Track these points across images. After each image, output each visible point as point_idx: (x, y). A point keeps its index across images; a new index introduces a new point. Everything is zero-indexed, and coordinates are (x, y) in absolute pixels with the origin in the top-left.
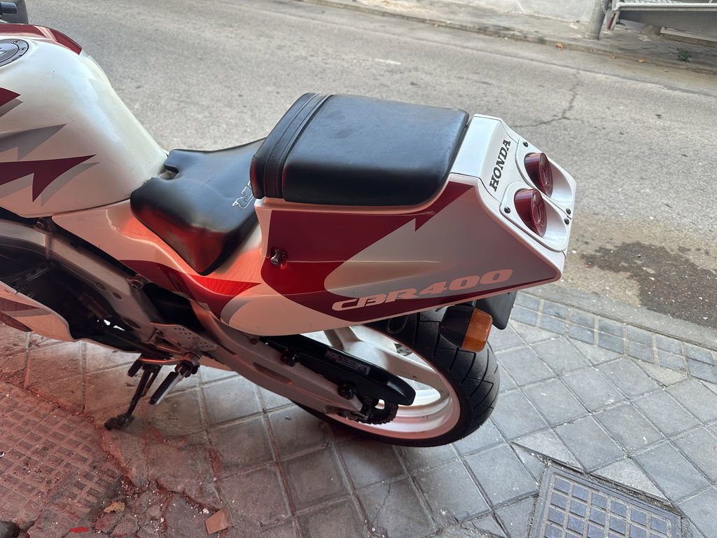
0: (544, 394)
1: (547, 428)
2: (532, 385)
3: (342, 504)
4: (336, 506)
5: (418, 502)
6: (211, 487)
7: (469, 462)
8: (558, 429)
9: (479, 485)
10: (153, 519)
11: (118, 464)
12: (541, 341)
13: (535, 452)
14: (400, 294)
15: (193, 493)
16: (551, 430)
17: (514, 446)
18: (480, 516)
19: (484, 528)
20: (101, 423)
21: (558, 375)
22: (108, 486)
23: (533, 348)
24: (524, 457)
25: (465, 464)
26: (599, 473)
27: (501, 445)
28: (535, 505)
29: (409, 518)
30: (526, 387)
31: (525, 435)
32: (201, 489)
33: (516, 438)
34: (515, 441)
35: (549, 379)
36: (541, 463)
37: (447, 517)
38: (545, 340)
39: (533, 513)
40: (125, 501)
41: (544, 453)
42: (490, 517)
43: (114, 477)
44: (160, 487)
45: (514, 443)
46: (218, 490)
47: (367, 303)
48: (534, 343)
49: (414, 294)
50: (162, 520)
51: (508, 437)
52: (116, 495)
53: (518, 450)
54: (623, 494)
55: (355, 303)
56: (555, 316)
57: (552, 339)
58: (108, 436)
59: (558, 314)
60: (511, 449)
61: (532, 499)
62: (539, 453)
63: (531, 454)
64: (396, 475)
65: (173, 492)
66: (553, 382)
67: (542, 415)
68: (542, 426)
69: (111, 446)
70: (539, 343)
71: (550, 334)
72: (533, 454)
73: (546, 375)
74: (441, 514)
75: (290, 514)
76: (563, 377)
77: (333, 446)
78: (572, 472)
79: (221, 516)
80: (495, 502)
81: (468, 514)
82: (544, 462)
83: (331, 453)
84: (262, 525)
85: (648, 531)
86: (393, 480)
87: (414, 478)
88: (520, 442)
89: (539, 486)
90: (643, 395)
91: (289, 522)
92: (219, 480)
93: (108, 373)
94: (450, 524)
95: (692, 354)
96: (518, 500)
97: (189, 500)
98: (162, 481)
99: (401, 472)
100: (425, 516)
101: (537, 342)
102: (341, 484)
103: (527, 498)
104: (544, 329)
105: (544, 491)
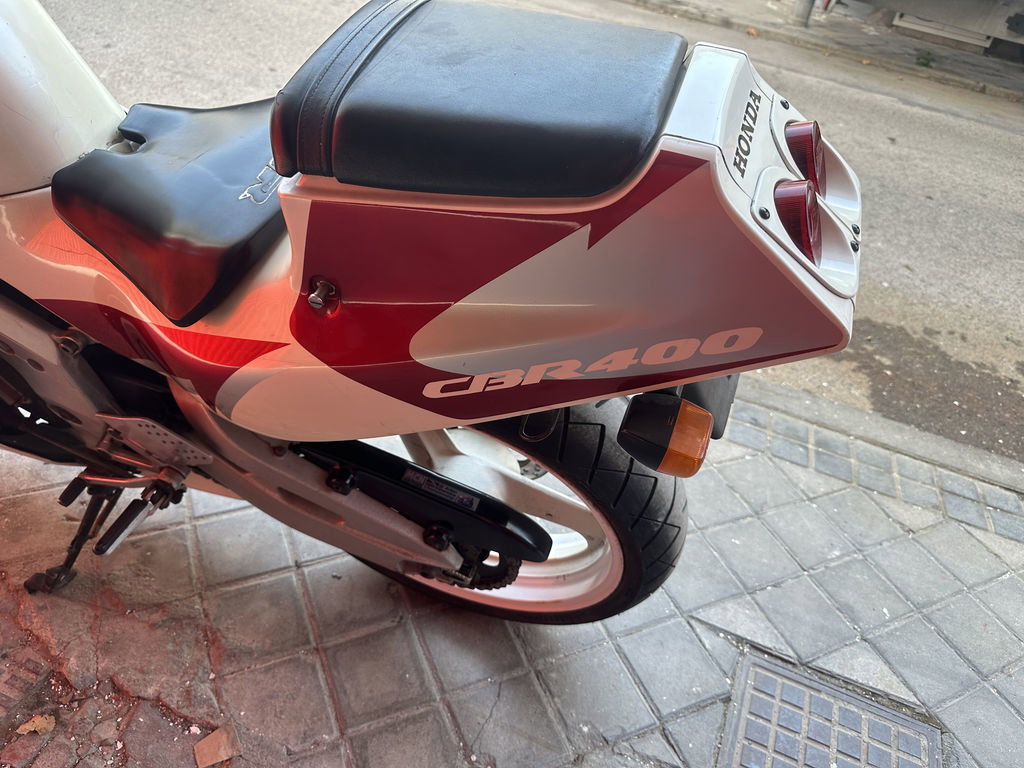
0: (737, 542)
1: (742, 594)
2: (718, 528)
3: (423, 716)
4: (413, 720)
5: (544, 713)
6: (205, 690)
7: (626, 648)
8: (760, 596)
9: (640, 683)
10: (103, 743)
11: (45, 650)
12: (731, 460)
13: (726, 633)
14: (549, 370)
15: (174, 700)
16: (748, 598)
17: (693, 622)
18: (642, 734)
19: (649, 753)
20: (18, 581)
21: (757, 513)
22: (27, 689)
23: (720, 471)
24: (709, 639)
25: (619, 650)
26: (820, 664)
27: (673, 621)
28: (725, 714)
29: (531, 738)
30: (710, 530)
31: (710, 605)
32: (188, 694)
33: (696, 609)
34: (694, 614)
35: (744, 518)
36: (734, 649)
37: (591, 736)
38: (737, 459)
39: (722, 728)
40: (56, 713)
41: (739, 633)
42: (658, 735)
43: (37, 674)
44: (118, 690)
45: (692, 617)
46: (217, 693)
47: (487, 385)
48: (720, 462)
49: (577, 371)
50: (120, 745)
51: (685, 608)
52: (40, 703)
53: (699, 629)
54: (856, 696)
55: (466, 386)
56: (751, 423)
57: (748, 458)
58: (30, 602)
60: (688, 627)
61: (720, 706)
62: (731, 634)
63: (718, 635)
64: (510, 667)
65: (139, 698)
66: (750, 523)
67: (735, 573)
68: (734, 591)
69: (35, 621)
70: (728, 463)
71: (744, 450)
72: (722, 635)
73: (739, 512)
74: (580, 730)
75: (336, 734)
76: (763, 516)
77: (409, 621)
78: (779, 662)
79: (220, 737)
80: (665, 711)
81: (623, 730)
82: (738, 647)
83: (406, 633)
84: (289, 753)
85: (894, 754)
86: (505, 677)
87: (538, 674)
88: (702, 615)
89: (732, 685)
90: (881, 544)
91: (334, 746)
92: (220, 677)
93: (35, 498)
94: (595, 747)
95: (949, 484)
96: (700, 707)
97: (168, 712)
98: (121, 679)
99: (518, 664)
100: (556, 735)
101: (725, 461)
102: (422, 683)
103: (712, 703)
104: (735, 443)
105: (740, 693)
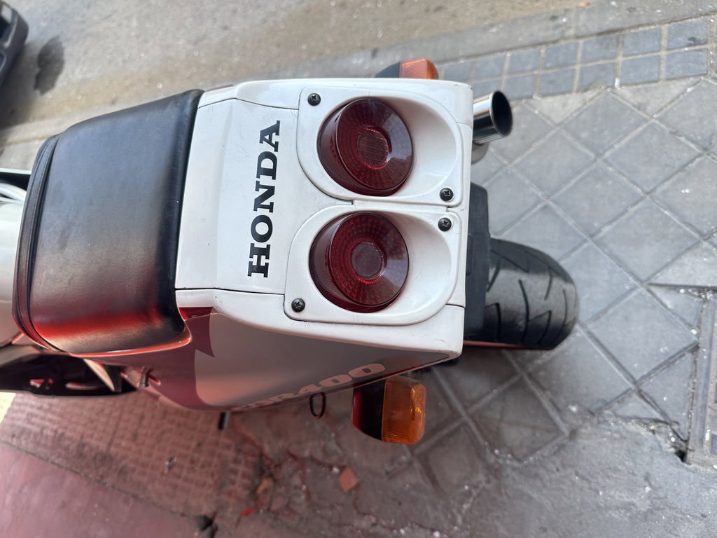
0: (687, 191)
1: (699, 242)
2: (667, 184)
3: (457, 430)
4: (451, 434)
6: (332, 445)
7: (594, 331)
9: (613, 358)
10: (296, 487)
13: (686, 287)
15: (319, 456)
16: (706, 244)
18: (621, 398)
19: (629, 414)
21: (705, 149)
22: (254, 466)
23: (661, 120)
24: (669, 300)
25: (591, 335)
27: (634, 293)
28: (695, 362)
31: (667, 266)
32: (325, 451)
33: (654, 275)
34: (653, 281)
35: (692, 161)
36: (696, 299)
37: (579, 413)
38: (678, 97)
39: (693, 374)
40: (271, 476)
41: (699, 283)
42: (635, 397)
44: (295, 458)
45: (651, 284)
46: (339, 444)
48: (661, 110)
51: (644, 278)
52: (263, 472)
53: (659, 292)
56: (690, 45)
57: (689, 90)
59: (693, 39)
60: (649, 295)
61: (689, 356)
62: (691, 287)
63: (679, 292)
64: (508, 378)
65: (303, 458)
67: (689, 225)
68: (690, 244)
70: (669, 107)
71: (684, 83)
72: (682, 291)
73: (686, 156)
74: (570, 411)
75: (409, 455)
76: (713, 150)
79: (348, 472)
80: (637, 377)
81: (604, 400)
82: (700, 297)
84: (387, 473)
86: (506, 385)
87: (530, 375)
88: (661, 279)
89: (698, 335)
91: (410, 464)
92: (337, 436)
94: (584, 420)
96: (669, 362)
97: (320, 463)
98: (291, 450)
99: (513, 373)
100: (551, 420)
101: (666, 106)
102: (451, 407)
103: (681, 356)
104: (674, 79)
105: (707, 338)
